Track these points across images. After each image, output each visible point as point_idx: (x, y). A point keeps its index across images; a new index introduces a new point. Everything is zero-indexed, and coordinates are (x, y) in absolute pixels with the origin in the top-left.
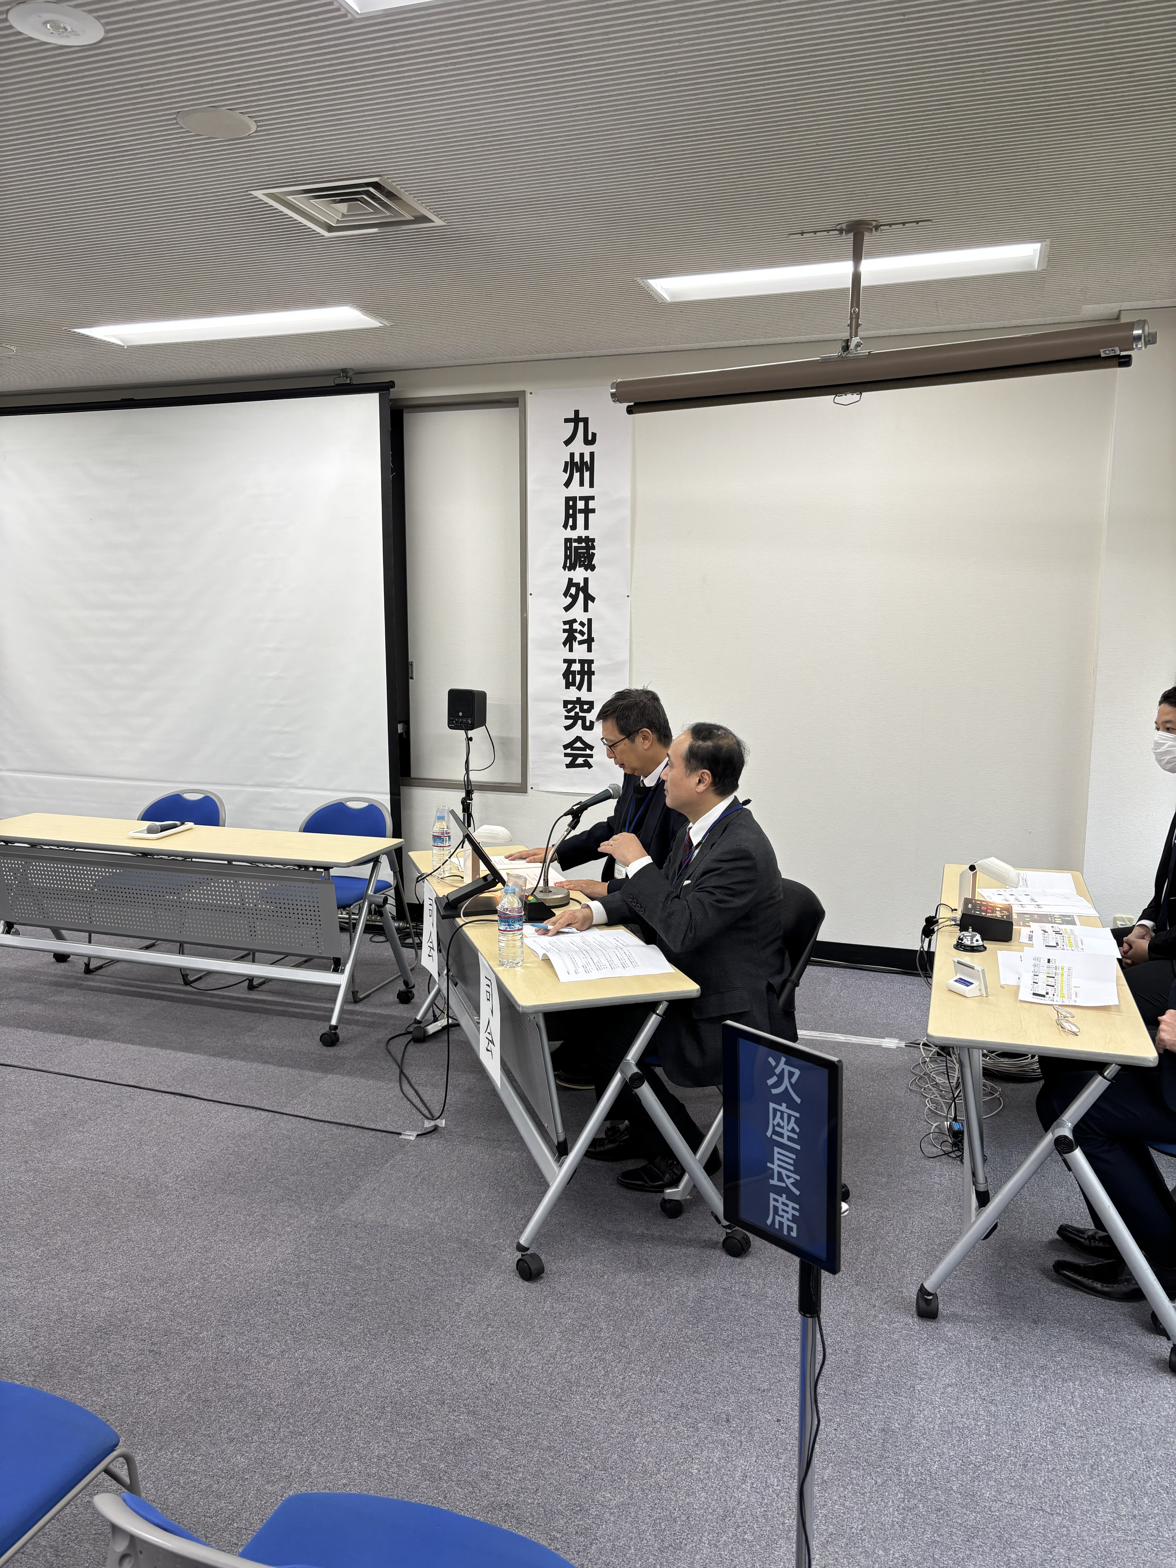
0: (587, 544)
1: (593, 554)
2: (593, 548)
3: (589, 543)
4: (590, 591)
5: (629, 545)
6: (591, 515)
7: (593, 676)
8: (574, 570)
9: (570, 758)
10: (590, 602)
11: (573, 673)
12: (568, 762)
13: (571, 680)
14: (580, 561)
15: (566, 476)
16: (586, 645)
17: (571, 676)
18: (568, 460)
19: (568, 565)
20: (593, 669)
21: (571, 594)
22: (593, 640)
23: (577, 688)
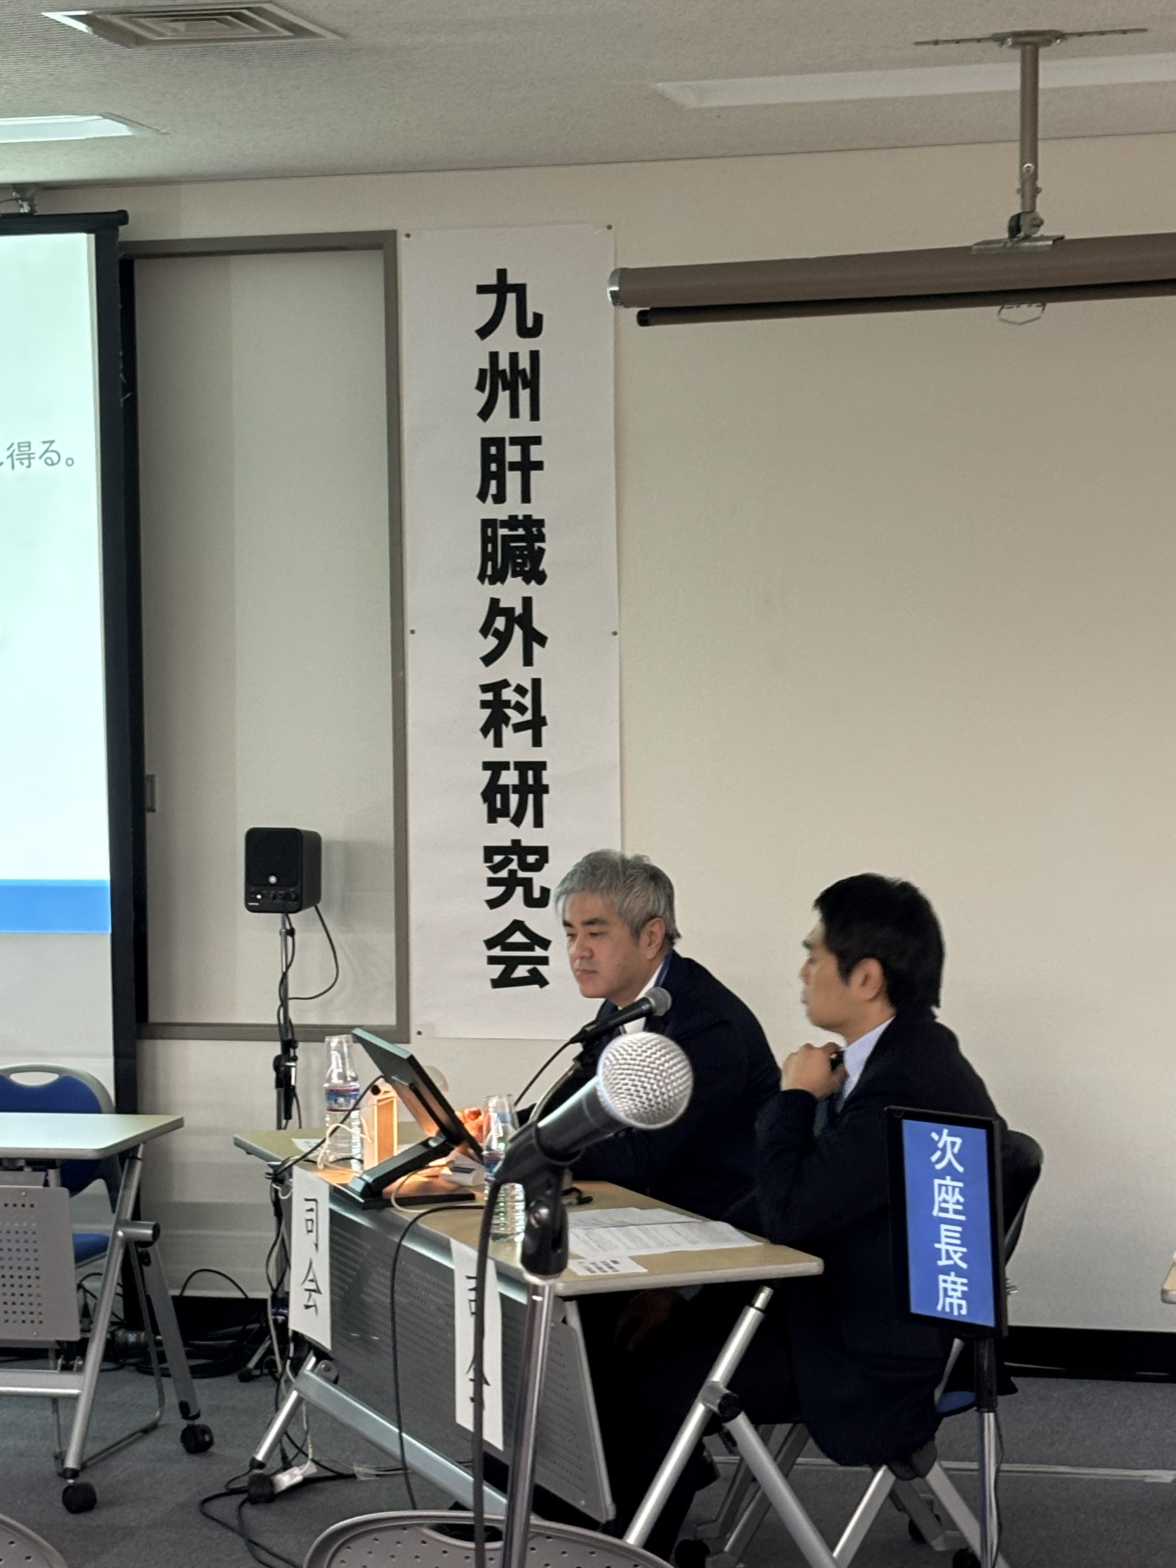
0: (527, 529)
1: (542, 551)
2: (541, 538)
3: (533, 528)
4: (537, 624)
6: (534, 474)
7: (545, 796)
8: (503, 582)
9: (501, 968)
10: (536, 646)
11: (504, 790)
12: (496, 976)
13: (499, 805)
14: (516, 565)
15: (483, 397)
16: (530, 732)
17: (498, 797)
18: (486, 366)
19: (489, 572)
20: (545, 782)
21: (496, 630)
22: (543, 722)
23: (513, 821)
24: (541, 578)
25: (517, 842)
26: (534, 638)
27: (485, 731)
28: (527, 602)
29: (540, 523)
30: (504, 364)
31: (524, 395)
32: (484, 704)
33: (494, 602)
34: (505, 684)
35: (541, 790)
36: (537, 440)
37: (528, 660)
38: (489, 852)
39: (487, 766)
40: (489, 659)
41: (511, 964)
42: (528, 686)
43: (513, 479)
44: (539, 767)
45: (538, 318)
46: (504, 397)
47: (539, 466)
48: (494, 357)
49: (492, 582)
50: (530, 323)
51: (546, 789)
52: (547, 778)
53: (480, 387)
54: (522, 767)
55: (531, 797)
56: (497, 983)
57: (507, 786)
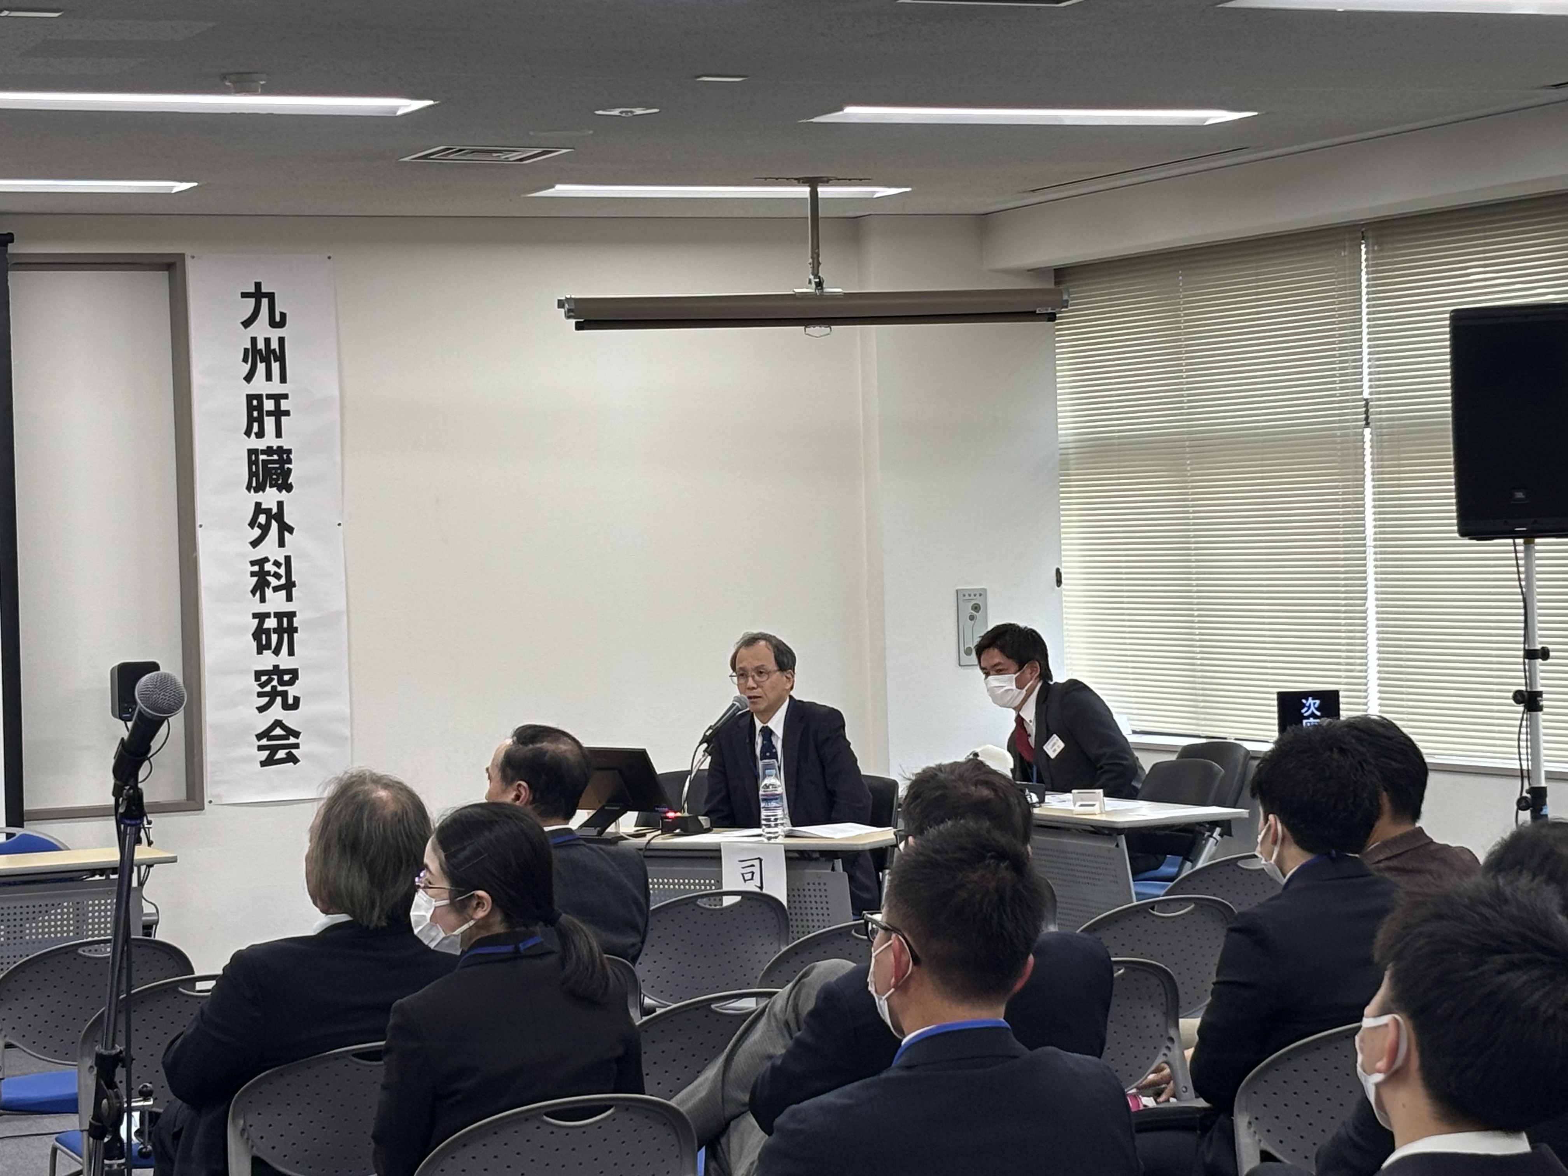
0: (281, 457)
1: (290, 470)
2: (289, 461)
3: (284, 455)
4: (286, 520)
5: (338, 459)
6: (283, 418)
7: (295, 635)
8: (264, 491)
9: (267, 752)
10: (286, 534)
11: (268, 632)
12: (263, 759)
13: (264, 642)
14: (271, 479)
15: (247, 367)
16: (284, 592)
17: (264, 636)
18: (249, 346)
19: (254, 484)
20: (295, 625)
21: (260, 523)
22: (293, 585)
23: (273, 652)
24: (289, 488)
25: (276, 667)
26: (285, 528)
27: (253, 592)
28: (280, 504)
29: (289, 452)
30: (261, 345)
31: (276, 367)
32: (253, 574)
33: (258, 505)
34: (266, 560)
35: (292, 630)
36: (285, 396)
37: (282, 544)
38: (258, 674)
39: (255, 616)
40: (255, 543)
41: (274, 749)
42: (282, 561)
43: (269, 423)
44: (291, 615)
45: (283, 315)
46: (261, 367)
47: (287, 413)
48: (254, 340)
49: (256, 491)
50: (278, 319)
51: (296, 630)
52: (296, 622)
53: (245, 360)
54: (279, 616)
55: (286, 636)
56: (263, 764)
57: (269, 629)
